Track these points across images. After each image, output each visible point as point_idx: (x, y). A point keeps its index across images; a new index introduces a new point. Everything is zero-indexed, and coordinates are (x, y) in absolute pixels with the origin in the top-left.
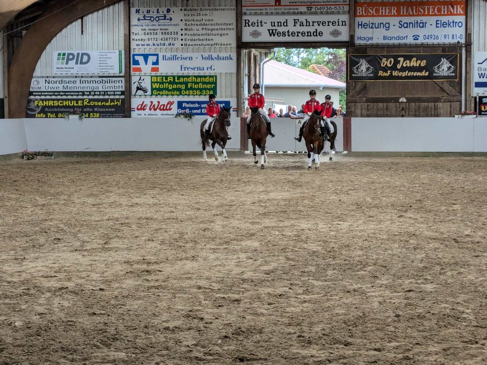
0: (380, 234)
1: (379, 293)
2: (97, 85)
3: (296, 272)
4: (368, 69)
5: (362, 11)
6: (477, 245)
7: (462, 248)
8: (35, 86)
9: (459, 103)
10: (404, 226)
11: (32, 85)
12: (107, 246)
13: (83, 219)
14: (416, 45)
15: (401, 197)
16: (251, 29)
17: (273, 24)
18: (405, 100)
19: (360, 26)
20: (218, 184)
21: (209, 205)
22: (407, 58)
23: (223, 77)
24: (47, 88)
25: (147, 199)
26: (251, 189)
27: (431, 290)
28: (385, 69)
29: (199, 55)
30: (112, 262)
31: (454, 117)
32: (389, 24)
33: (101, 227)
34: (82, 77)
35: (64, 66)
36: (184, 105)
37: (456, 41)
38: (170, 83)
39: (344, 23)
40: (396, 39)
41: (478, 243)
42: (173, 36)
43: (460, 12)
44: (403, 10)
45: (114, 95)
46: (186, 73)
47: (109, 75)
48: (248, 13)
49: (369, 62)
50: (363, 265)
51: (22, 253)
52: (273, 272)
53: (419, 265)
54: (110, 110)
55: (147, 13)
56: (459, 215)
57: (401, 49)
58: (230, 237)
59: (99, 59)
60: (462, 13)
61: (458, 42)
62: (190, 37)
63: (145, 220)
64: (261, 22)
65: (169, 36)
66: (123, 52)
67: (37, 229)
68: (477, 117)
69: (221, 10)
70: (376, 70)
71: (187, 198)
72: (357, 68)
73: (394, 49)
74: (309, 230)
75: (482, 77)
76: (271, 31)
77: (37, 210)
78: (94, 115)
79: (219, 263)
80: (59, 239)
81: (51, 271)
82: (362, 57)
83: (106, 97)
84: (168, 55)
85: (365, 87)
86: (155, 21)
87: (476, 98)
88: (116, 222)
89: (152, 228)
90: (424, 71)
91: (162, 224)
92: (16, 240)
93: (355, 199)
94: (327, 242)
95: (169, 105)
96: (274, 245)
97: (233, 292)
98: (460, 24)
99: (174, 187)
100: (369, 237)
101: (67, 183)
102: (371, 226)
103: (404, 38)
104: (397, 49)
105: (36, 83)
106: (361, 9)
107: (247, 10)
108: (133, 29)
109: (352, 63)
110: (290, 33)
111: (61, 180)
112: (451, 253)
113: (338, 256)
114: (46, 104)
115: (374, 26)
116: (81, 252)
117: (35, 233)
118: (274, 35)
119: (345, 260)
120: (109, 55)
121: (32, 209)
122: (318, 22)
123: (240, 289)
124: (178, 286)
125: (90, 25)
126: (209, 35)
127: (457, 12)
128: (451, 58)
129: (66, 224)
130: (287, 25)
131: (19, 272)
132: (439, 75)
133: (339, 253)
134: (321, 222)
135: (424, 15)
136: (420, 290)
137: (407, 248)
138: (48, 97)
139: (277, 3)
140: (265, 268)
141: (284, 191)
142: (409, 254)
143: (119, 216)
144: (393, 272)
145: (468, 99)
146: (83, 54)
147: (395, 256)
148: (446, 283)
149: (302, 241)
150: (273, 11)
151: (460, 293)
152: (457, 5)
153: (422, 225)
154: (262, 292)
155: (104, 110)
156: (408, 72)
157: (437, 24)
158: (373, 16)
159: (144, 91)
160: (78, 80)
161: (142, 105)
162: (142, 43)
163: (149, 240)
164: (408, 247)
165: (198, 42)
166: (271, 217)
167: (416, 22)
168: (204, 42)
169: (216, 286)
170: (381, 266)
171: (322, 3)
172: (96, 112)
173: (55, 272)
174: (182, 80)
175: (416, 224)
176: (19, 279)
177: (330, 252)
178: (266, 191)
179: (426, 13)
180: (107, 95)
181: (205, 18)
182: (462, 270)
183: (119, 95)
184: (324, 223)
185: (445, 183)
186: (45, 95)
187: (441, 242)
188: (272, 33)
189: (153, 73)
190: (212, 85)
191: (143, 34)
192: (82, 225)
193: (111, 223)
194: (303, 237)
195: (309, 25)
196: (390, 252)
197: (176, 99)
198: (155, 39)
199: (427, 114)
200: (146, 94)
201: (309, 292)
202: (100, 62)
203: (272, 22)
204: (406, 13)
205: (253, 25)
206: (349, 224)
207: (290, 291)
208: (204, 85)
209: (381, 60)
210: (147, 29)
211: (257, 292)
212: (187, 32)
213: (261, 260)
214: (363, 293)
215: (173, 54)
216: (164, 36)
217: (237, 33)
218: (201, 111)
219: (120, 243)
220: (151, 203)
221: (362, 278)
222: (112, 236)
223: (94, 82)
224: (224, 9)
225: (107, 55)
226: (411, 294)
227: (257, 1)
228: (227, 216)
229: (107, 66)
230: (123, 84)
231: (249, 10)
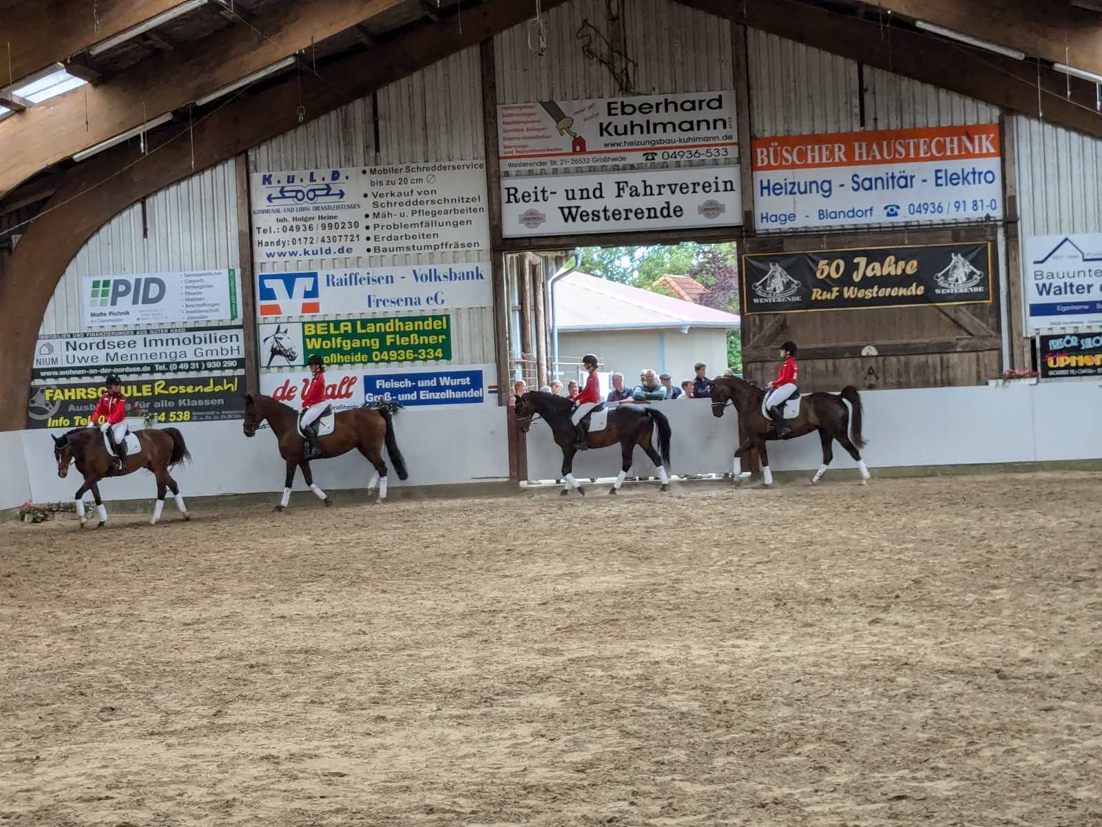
0: (830, 666)
1: (833, 806)
2: (182, 347)
3: (643, 763)
4: (787, 286)
5: (768, 155)
6: (1048, 682)
7: (1015, 691)
8: (44, 357)
9: (996, 353)
10: (883, 643)
11: (37, 355)
12: (219, 721)
13: (163, 660)
14: (893, 227)
15: (875, 575)
16: (522, 208)
17: (571, 195)
18: (874, 352)
19: (765, 191)
20: (463, 562)
21: (445, 614)
22: (873, 257)
23: (464, 316)
24: (71, 360)
25: (305, 605)
26: (537, 570)
27: (946, 793)
28: (826, 285)
29: (407, 271)
30: (233, 758)
31: (987, 384)
32: (830, 182)
33: (204, 677)
34: (148, 332)
35: (108, 308)
36: (378, 383)
37: (983, 215)
38: (345, 336)
39: (729, 185)
40: (846, 215)
41: (1049, 677)
42: (347, 231)
43: (988, 149)
44: (859, 150)
45: (222, 369)
46: (379, 312)
47: (209, 325)
48: (514, 173)
49: (788, 270)
50: (794, 741)
51: (33, 745)
52: (592, 765)
53: (919, 735)
54: (213, 402)
55: (288, 182)
56: (1006, 612)
57: (860, 237)
58: (493, 686)
59: (184, 290)
60: (992, 150)
61: (988, 217)
62: (386, 233)
63: (302, 656)
64: (543, 191)
65: (340, 232)
66: (238, 272)
67: (62, 686)
68: (1038, 382)
69: (454, 168)
70: (807, 287)
71: (393, 597)
72: (764, 285)
73: (843, 239)
74: (671, 662)
75: (1044, 293)
76: (566, 211)
77: (60, 643)
78: (177, 416)
79: (472, 751)
80: (113, 709)
81: (97, 786)
82: (775, 260)
83: (205, 374)
84: (339, 274)
85: (783, 327)
86: (306, 199)
87: (1033, 341)
88: (238, 663)
89: (320, 674)
90: (915, 284)
91: (341, 661)
92: (17, 717)
93: (771, 584)
94: (711, 689)
95: (345, 387)
96: (593, 703)
97: (505, 816)
98: (989, 177)
99: (366, 574)
100: (806, 673)
101: (123, 575)
102: (810, 647)
103: (865, 213)
104: (849, 238)
105: (44, 350)
106: (765, 153)
107: (510, 165)
108: (260, 221)
109: (750, 275)
110: (609, 214)
111: (111, 569)
112: (991, 705)
113: (736, 722)
114: (70, 397)
115: (796, 189)
116: (162, 738)
117: (59, 697)
118: (574, 220)
119: (753, 732)
120: (208, 280)
121: (49, 641)
122: (670, 185)
123: (521, 810)
124: (382, 809)
125: (162, 213)
126: (428, 225)
127: (981, 150)
128: (974, 254)
129: (126, 673)
130: (601, 196)
131: (28, 791)
132: (948, 291)
133: (739, 714)
134: (696, 643)
135: (907, 159)
136: (923, 795)
137: (890, 698)
138: (74, 380)
139: (578, 148)
140: (576, 757)
141: (612, 572)
142: (895, 711)
143: (244, 648)
144: (860, 754)
145: (1016, 342)
146: (149, 281)
147: (864, 717)
148: (979, 775)
149: (655, 689)
150: (569, 165)
151: (1012, 799)
152: (980, 133)
153: (922, 641)
154: (570, 814)
155: (201, 403)
156: (879, 288)
157: (937, 178)
158: (793, 166)
159: (288, 356)
160: (139, 339)
161: (284, 388)
162: (280, 249)
163: (312, 702)
164: (893, 693)
165: (404, 243)
166: (585, 635)
167: (890, 175)
168: (419, 242)
169: (466, 805)
170: (833, 741)
171: (677, 144)
172: (183, 409)
173: (109, 788)
174: (371, 328)
175: (911, 638)
176: (27, 809)
178: (570, 574)
179: (912, 155)
180: (206, 369)
181: (417, 187)
182: (1016, 743)
183: (232, 368)
184: (703, 645)
185: (973, 537)
186: (68, 377)
187: (967, 679)
188: (569, 215)
189: (308, 317)
190: (440, 337)
191: (281, 230)
192: (162, 674)
193: (226, 665)
195: (651, 194)
196: (853, 707)
197: (360, 372)
198: (309, 240)
199: (925, 380)
200: (292, 363)
201: (675, 810)
202: (187, 297)
203: (567, 191)
204: (868, 157)
205: (527, 199)
206: (760, 644)
207: (633, 808)
208: (421, 338)
209: (817, 264)
210: (290, 219)
211: (557, 816)
212: (379, 221)
213: (564, 738)
214: (795, 808)
215: (348, 271)
216: (327, 232)
217: (491, 218)
218: (418, 396)
219: (249, 712)
220: (314, 614)
221: (791, 773)
222: (230, 696)
223: (176, 342)
224: (459, 167)
225: (202, 280)
226: (902, 806)
227: (534, 145)
228: (485, 638)
229: (204, 305)
230: (241, 343)
231: (515, 165)
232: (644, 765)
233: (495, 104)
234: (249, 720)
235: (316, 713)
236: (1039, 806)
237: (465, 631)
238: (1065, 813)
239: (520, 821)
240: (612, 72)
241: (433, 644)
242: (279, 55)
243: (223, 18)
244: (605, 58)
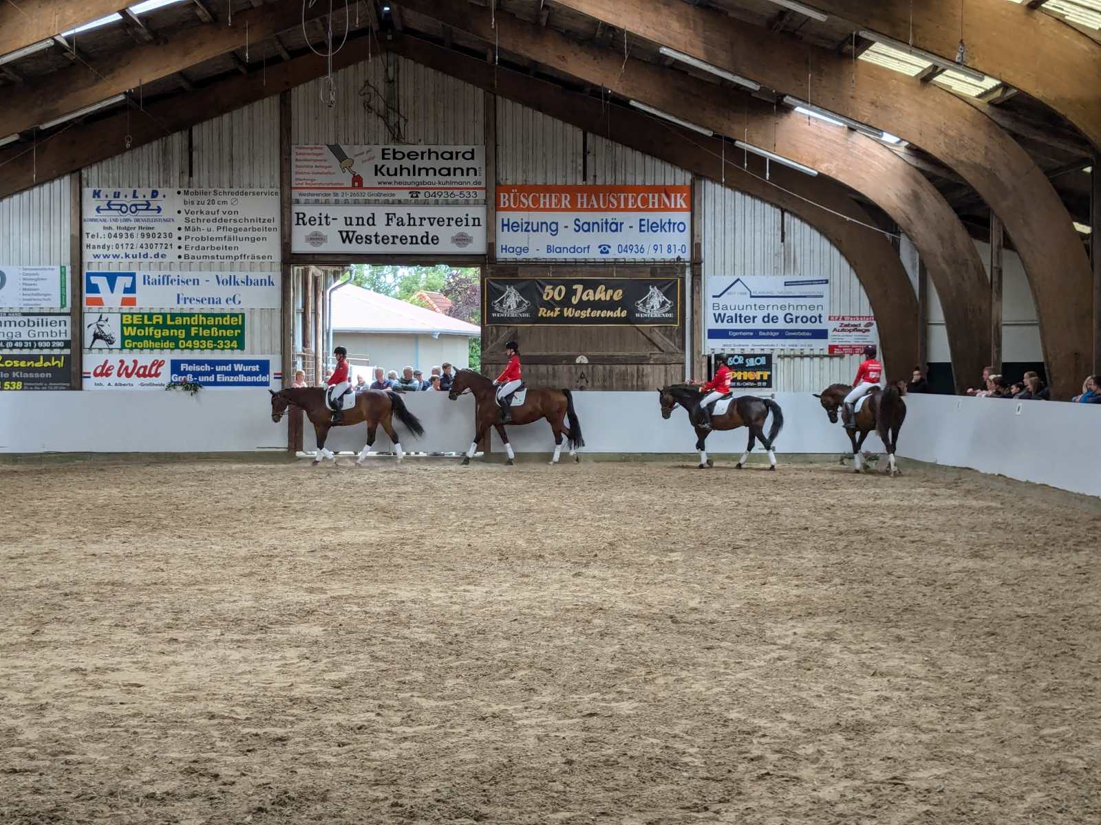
0: (541, 609)
1: (539, 720)
2: (18, 329)
3: (388, 682)
4: (519, 304)
5: (509, 200)
6: (710, 626)
7: (685, 633)
9: (680, 366)
10: (583, 592)
12: (37, 639)
14: (605, 262)
15: (579, 538)
16: (309, 230)
17: (347, 220)
18: (585, 361)
19: (506, 228)
20: (247, 515)
21: (230, 557)
22: (588, 285)
23: (257, 318)
25: (113, 545)
26: (307, 524)
27: (628, 712)
28: (550, 305)
29: (211, 275)
30: (47, 670)
32: (557, 224)
33: (25, 602)
36: (183, 367)
37: (675, 256)
38: (157, 326)
39: (477, 221)
40: (568, 250)
41: (711, 623)
42: (162, 240)
43: (681, 205)
44: (582, 200)
45: (51, 348)
46: (186, 307)
47: (42, 311)
48: (303, 201)
49: (521, 292)
50: (510, 667)
52: (346, 683)
53: (609, 665)
54: (42, 375)
55: (115, 197)
56: (680, 571)
57: (579, 269)
58: (268, 617)
59: (21, 282)
60: (684, 206)
61: (679, 258)
62: (195, 244)
63: (109, 587)
65: (156, 240)
66: (68, 269)
69: (253, 194)
70: (535, 306)
71: (188, 542)
72: (501, 303)
73: (565, 269)
74: (414, 602)
75: (720, 321)
79: (248, 669)
82: (510, 283)
83: (36, 352)
84: (154, 275)
86: (129, 212)
88: (54, 592)
89: (123, 603)
90: (620, 308)
91: (142, 593)
93: (496, 542)
94: (445, 624)
95: (154, 368)
96: (350, 633)
97: (274, 723)
98: (681, 227)
99: (165, 522)
100: (522, 614)
102: (525, 593)
103: (583, 250)
104: (571, 270)
106: (507, 197)
107: (300, 195)
108: (87, 227)
109: (490, 294)
110: (379, 239)
112: (666, 643)
113: (464, 651)
115: (530, 228)
118: (350, 242)
119: (477, 660)
120: (42, 274)
122: (429, 219)
123: (287, 718)
124: (172, 714)
126: (230, 239)
127: (676, 205)
128: (667, 287)
130: (373, 224)
132: (646, 315)
133: (467, 645)
134: (435, 587)
135: (618, 209)
136: (610, 713)
137: (587, 635)
139: (356, 184)
140: (333, 676)
141: (369, 528)
142: (591, 646)
143: (60, 580)
144: (561, 680)
145: (696, 359)
147: (566, 650)
148: (654, 699)
149: (401, 623)
150: (348, 197)
151: (678, 718)
152: (676, 192)
153: (614, 591)
154: (327, 722)
155: (31, 375)
156: (592, 310)
157: (641, 225)
158: (528, 209)
159: (107, 340)
161: (103, 367)
162: (105, 252)
163: (116, 625)
164: (590, 632)
165: (209, 253)
166: (345, 578)
167: (604, 221)
168: (221, 253)
169: (242, 713)
170: (541, 668)
171: (437, 186)
172: (16, 380)
174: (179, 321)
175: (605, 589)
177: (451, 643)
178: (335, 528)
179: (622, 206)
180: (37, 347)
181: (223, 208)
182: (684, 674)
183: (60, 348)
184: (440, 589)
185: (657, 511)
187: (647, 623)
188: (346, 237)
189: (126, 309)
190: (236, 331)
191: (106, 236)
193: (44, 593)
194: (403, 616)
195: (414, 225)
196: (558, 642)
197: (168, 356)
198: (130, 246)
199: (624, 385)
200: (111, 346)
201: (413, 721)
202: (24, 287)
203: (346, 218)
204: (587, 205)
205: (313, 223)
206: (485, 590)
207: (378, 718)
208: (220, 331)
209: (544, 288)
210: (115, 228)
211: (317, 723)
212: (190, 233)
213: (325, 660)
214: (509, 721)
215: (162, 273)
216: (146, 241)
217: (283, 237)
218: (216, 378)
219: (63, 632)
220: (121, 554)
221: (507, 693)
222: (47, 618)
223: (13, 324)
224: (258, 193)
225: (37, 274)
226: (593, 721)
227: (320, 179)
228: (263, 577)
229: (38, 294)
230: (68, 328)
231: (304, 195)
232: (389, 684)
233: (290, 145)
234: (62, 639)
235: (120, 634)
236: (700, 724)
237: (247, 571)
238: (720, 730)
239: (286, 727)
240: (387, 124)
241: (220, 581)
242: (111, 93)
243: (67, 59)
244: (382, 113)
